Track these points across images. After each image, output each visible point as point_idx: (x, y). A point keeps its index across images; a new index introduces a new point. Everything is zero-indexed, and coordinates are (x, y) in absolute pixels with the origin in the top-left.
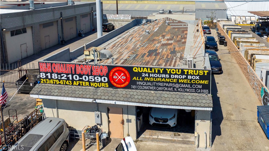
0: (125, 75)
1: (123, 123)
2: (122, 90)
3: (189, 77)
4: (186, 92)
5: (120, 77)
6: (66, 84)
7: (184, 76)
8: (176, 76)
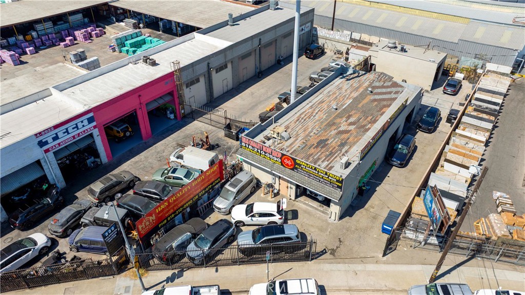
0: (291, 162)
1: (287, 187)
2: (288, 169)
3: (330, 178)
5: (288, 162)
6: (256, 155)
7: (327, 176)
8: (322, 174)
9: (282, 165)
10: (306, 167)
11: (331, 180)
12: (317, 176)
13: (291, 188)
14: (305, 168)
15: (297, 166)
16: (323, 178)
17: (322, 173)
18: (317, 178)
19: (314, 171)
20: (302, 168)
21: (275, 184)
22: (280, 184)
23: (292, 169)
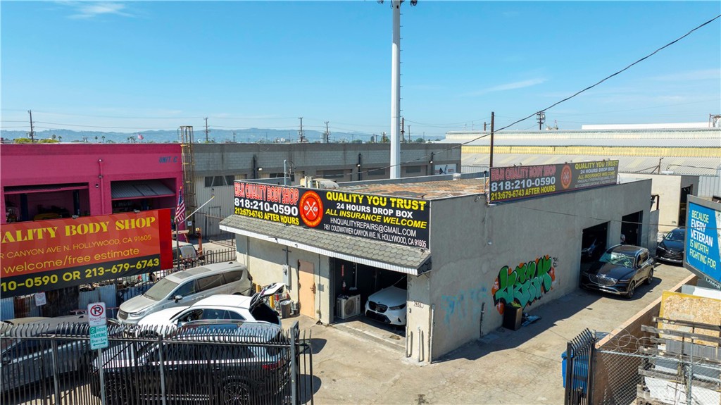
0: (317, 205)
1: (314, 290)
2: (313, 230)
3: (398, 213)
4: (393, 242)
5: (311, 208)
6: (258, 217)
7: (391, 212)
8: (380, 211)
9: (302, 223)
10: (345, 203)
11: (401, 218)
12: (370, 222)
13: (321, 288)
14: (345, 210)
15: (328, 212)
16: (382, 223)
17: (379, 206)
18: (372, 226)
19: (363, 208)
20: (338, 211)
21: (289, 287)
22: (299, 286)
23: (320, 227)
